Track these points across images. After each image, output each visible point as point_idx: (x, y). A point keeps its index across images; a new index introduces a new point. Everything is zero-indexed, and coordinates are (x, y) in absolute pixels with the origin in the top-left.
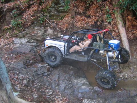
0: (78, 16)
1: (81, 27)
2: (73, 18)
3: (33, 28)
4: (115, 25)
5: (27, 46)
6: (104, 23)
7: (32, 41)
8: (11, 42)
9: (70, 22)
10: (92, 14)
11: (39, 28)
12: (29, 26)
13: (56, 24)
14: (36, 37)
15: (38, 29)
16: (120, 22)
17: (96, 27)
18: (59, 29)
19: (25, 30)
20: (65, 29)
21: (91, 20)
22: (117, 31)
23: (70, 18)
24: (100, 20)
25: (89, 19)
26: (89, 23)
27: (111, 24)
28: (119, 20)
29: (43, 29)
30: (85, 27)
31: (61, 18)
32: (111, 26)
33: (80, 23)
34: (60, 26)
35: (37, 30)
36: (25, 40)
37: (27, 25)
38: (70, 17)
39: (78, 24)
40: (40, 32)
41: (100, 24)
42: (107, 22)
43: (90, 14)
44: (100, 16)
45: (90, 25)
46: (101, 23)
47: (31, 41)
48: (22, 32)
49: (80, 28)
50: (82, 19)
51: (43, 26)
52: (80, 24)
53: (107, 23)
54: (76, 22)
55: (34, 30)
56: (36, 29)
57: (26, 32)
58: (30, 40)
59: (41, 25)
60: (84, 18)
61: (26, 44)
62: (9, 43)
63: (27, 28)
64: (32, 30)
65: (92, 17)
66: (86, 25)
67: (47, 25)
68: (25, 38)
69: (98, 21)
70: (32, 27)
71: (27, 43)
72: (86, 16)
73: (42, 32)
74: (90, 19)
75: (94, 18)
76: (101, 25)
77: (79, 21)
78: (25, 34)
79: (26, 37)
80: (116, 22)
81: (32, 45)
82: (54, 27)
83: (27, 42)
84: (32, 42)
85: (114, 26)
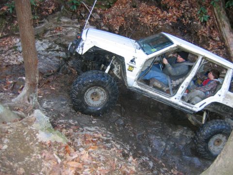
0: (144, 4)
1: (151, 26)
2: (135, 7)
3: (59, 20)
4: (213, 27)
5: (51, 59)
6: (194, 23)
7: (58, 47)
8: (11, 49)
9: (129, 14)
10: (170, 4)
11: (69, 20)
12: (52, 14)
13: (101, 15)
14: (64, 40)
15: (67, 23)
16: (226, 23)
17: (180, 28)
18: (107, 26)
19: (43, 23)
20: (118, 26)
21: (170, 14)
22: (218, 39)
23: (128, 6)
24: (188, 17)
25: (165, 12)
26: (166, 19)
27: (205, 25)
28: (223, 20)
29: (77, 24)
30: (160, 27)
31: (108, 4)
32: (205, 29)
33: (149, 18)
34: (108, 19)
35: (66, 25)
36: (42, 44)
37: (47, 11)
38: (128, 4)
39: (146, 19)
40: (71, 28)
41: (188, 23)
42: (198, 20)
43: (168, 3)
44: (187, 8)
45: (171, 24)
46: (190, 22)
47: (55, 48)
48: (37, 26)
49: (150, 28)
50: (153, 12)
51: (77, 18)
52: (151, 21)
53: (199, 23)
54: (140, 15)
55: (59, 24)
56: (64, 23)
57: (44, 27)
58: (54, 46)
59: (73, 15)
60: (157, 9)
61: (46, 53)
62: (5, 49)
63: (46, 17)
64: (54, 23)
65: (172, 8)
66: (161, 24)
67: (83, 15)
68: (41, 40)
69: (183, 17)
70: (56, 16)
71: (48, 52)
72: (159, 6)
73: (75, 29)
74: (168, 12)
75: (176, 12)
76: (189, 25)
77: (148, 13)
78: (42, 31)
79: (44, 38)
80: (216, 23)
81: (59, 57)
82: (96, 22)
83: (47, 50)
84: (58, 51)
85: (212, 29)
